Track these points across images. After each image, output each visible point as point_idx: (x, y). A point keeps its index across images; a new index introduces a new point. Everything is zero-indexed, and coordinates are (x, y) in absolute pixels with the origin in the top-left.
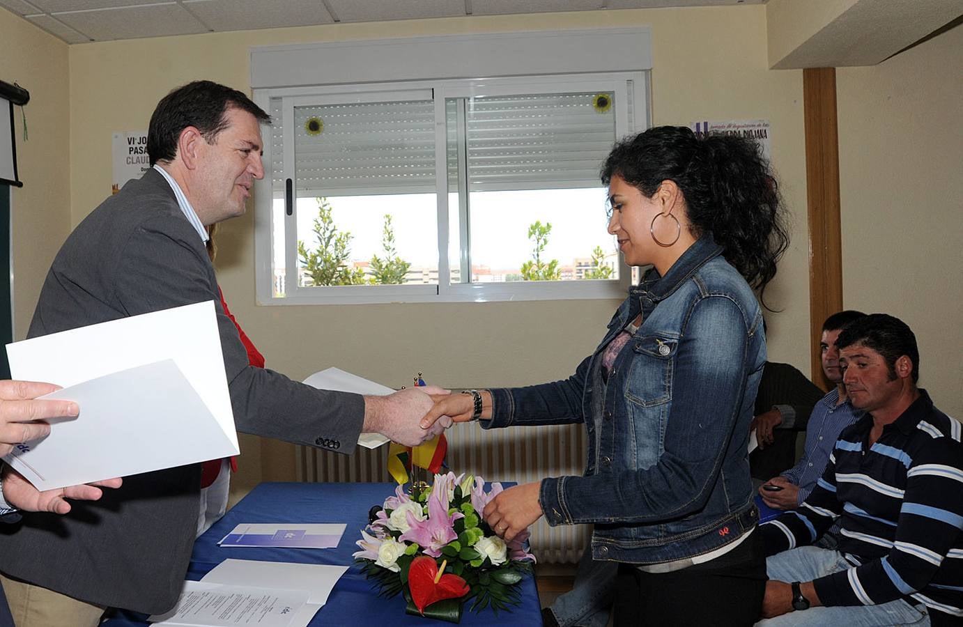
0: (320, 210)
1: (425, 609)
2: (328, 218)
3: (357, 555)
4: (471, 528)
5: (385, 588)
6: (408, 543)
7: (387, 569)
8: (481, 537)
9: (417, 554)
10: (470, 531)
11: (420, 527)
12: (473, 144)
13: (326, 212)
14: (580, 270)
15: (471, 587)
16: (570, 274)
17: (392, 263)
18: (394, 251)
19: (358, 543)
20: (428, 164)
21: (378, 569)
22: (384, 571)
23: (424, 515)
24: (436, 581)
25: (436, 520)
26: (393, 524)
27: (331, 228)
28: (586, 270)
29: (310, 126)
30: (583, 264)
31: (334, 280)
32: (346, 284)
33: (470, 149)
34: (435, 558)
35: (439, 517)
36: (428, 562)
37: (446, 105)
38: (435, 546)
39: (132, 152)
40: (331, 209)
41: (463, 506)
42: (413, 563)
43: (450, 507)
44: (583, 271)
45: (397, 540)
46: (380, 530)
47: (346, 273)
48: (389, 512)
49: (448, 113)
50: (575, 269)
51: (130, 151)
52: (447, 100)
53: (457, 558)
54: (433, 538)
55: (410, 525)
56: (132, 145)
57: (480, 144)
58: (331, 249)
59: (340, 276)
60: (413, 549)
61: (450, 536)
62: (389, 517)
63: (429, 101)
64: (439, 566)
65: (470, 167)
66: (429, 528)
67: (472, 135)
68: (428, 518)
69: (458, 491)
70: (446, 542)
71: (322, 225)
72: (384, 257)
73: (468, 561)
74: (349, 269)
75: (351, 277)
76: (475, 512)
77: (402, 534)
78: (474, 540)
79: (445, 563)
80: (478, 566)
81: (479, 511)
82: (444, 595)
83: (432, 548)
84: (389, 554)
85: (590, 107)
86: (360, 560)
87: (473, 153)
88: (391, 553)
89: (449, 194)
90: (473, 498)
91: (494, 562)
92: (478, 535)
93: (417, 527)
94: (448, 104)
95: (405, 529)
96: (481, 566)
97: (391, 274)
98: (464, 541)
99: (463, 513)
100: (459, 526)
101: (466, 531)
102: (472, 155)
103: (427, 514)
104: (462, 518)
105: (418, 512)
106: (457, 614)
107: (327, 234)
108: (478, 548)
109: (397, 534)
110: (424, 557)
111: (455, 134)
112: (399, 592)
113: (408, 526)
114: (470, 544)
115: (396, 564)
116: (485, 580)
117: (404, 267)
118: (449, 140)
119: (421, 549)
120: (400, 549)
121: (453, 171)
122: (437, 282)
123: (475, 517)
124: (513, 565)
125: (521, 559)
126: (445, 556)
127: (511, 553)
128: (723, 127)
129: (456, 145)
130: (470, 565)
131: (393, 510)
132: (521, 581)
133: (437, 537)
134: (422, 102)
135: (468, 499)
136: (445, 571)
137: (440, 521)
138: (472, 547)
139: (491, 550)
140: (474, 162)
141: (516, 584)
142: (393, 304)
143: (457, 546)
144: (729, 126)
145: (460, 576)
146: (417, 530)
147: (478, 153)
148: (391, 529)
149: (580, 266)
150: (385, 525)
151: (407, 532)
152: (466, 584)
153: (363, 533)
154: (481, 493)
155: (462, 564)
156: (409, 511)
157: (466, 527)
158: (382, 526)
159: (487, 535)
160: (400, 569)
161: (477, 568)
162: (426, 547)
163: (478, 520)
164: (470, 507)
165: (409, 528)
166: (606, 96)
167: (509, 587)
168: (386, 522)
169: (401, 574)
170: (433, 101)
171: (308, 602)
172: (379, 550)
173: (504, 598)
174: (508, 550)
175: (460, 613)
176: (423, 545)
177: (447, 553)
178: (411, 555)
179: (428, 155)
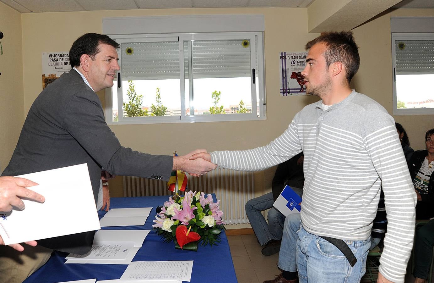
0: (129, 86)
1: (183, 246)
2: (133, 89)
3: (154, 226)
4: (200, 213)
5: (166, 239)
6: (175, 220)
7: (166, 231)
8: (204, 216)
9: (179, 224)
10: (200, 214)
11: (180, 214)
12: (195, 59)
13: (132, 87)
14: (232, 110)
15: (201, 236)
16: (228, 112)
17: (160, 107)
18: (161, 103)
19: (154, 221)
20: (177, 67)
21: (163, 231)
22: (165, 232)
23: (181, 208)
24: (187, 235)
26: (168, 213)
27: (134, 94)
29: (128, 51)
30: (233, 108)
31: (136, 115)
32: (141, 116)
33: (193, 61)
34: (186, 226)
35: (187, 209)
36: (183, 227)
37: (184, 44)
39: (51, 61)
40: (134, 86)
41: (197, 204)
42: (177, 228)
43: (192, 205)
45: (170, 219)
46: (163, 215)
47: (141, 111)
48: (166, 208)
49: (185, 47)
50: (230, 109)
51: (50, 60)
52: (184, 41)
53: (195, 225)
54: (185, 217)
55: (175, 213)
56: (51, 58)
57: (197, 59)
58: (134, 102)
59: (139, 113)
60: (177, 222)
61: (192, 216)
62: (167, 210)
63: (177, 42)
64: (188, 229)
65: (193, 68)
66: (183, 214)
67: (195, 56)
68: (183, 210)
69: (194, 198)
70: (190, 219)
71: (131, 92)
72: (156, 105)
73: (200, 226)
74: (142, 110)
75: (143, 113)
76: (201, 206)
77: (172, 217)
78: (201, 217)
79: (190, 227)
81: (203, 206)
82: (191, 240)
83: (185, 222)
84: (167, 225)
85: (241, 45)
86: (155, 228)
87: (194, 63)
89: (185, 79)
90: (200, 201)
91: (210, 226)
92: (203, 215)
93: (178, 213)
94: (185, 43)
95: (173, 214)
96: (205, 228)
97: (159, 112)
98: (197, 218)
99: (197, 207)
100: (195, 212)
101: (198, 214)
103: (182, 208)
104: (197, 209)
105: (178, 207)
106: (196, 247)
107: (133, 96)
108: (203, 221)
109: (170, 217)
110: (182, 225)
111: (187, 55)
112: (171, 241)
113: (174, 213)
114: (200, 219)
115: (170, 229)
116: (206, 233)
117: (165, 109)
118: (185, 58)
119: (180, 222)
120: (172, 223)
121: (186, 70)
122: (180, 115)
123: (202, 208)
124: (217, 227)
125: (220, 224)
126: (190, 224)
127: (216, 222)
128: (291, 54)
129: (188, 60)
130: (200, 228)
131: (168, 207)
132: (220, 233)
133: (186, 218)
134: (174, 42)
135: (198, 201)
136: (191, 231)
137: (188, 210)
138: (201, 220)
139: (209, 221)
140: (195, 67)
141: (219, 234)
142: (163, 123)
143: (195, 220)
144: (294, 54)
145: (197, 232)
146: (178, 215)
147: (197, 63)
148: (168, 215)
149: (232, 108)
150: (165, 213)
151: (174, 216)
152: (199, 236)
153: (156, 217)
154: (203, 199)
155: (197, 227)
156: (175, 207)
157: (198, 212)
158: (164, 214)
159: (207, 215)
160: (172, 231)
161: (203, 229)
162: (183, 222)
163: (202, 209)
164: (199, 204)
165: (175, 214)
166: (247, 41)
167: (216, 236)
168: (165, 212)
169: (172, 233)
170: (178, 42)
171: (134, 246)
172: (163, 224)
173: (214, 240)
174: (215, 221)
175: (197, 248)
176: (181, 221)
177: (191, 223)
178: (176, 225)
179: (176, 63)
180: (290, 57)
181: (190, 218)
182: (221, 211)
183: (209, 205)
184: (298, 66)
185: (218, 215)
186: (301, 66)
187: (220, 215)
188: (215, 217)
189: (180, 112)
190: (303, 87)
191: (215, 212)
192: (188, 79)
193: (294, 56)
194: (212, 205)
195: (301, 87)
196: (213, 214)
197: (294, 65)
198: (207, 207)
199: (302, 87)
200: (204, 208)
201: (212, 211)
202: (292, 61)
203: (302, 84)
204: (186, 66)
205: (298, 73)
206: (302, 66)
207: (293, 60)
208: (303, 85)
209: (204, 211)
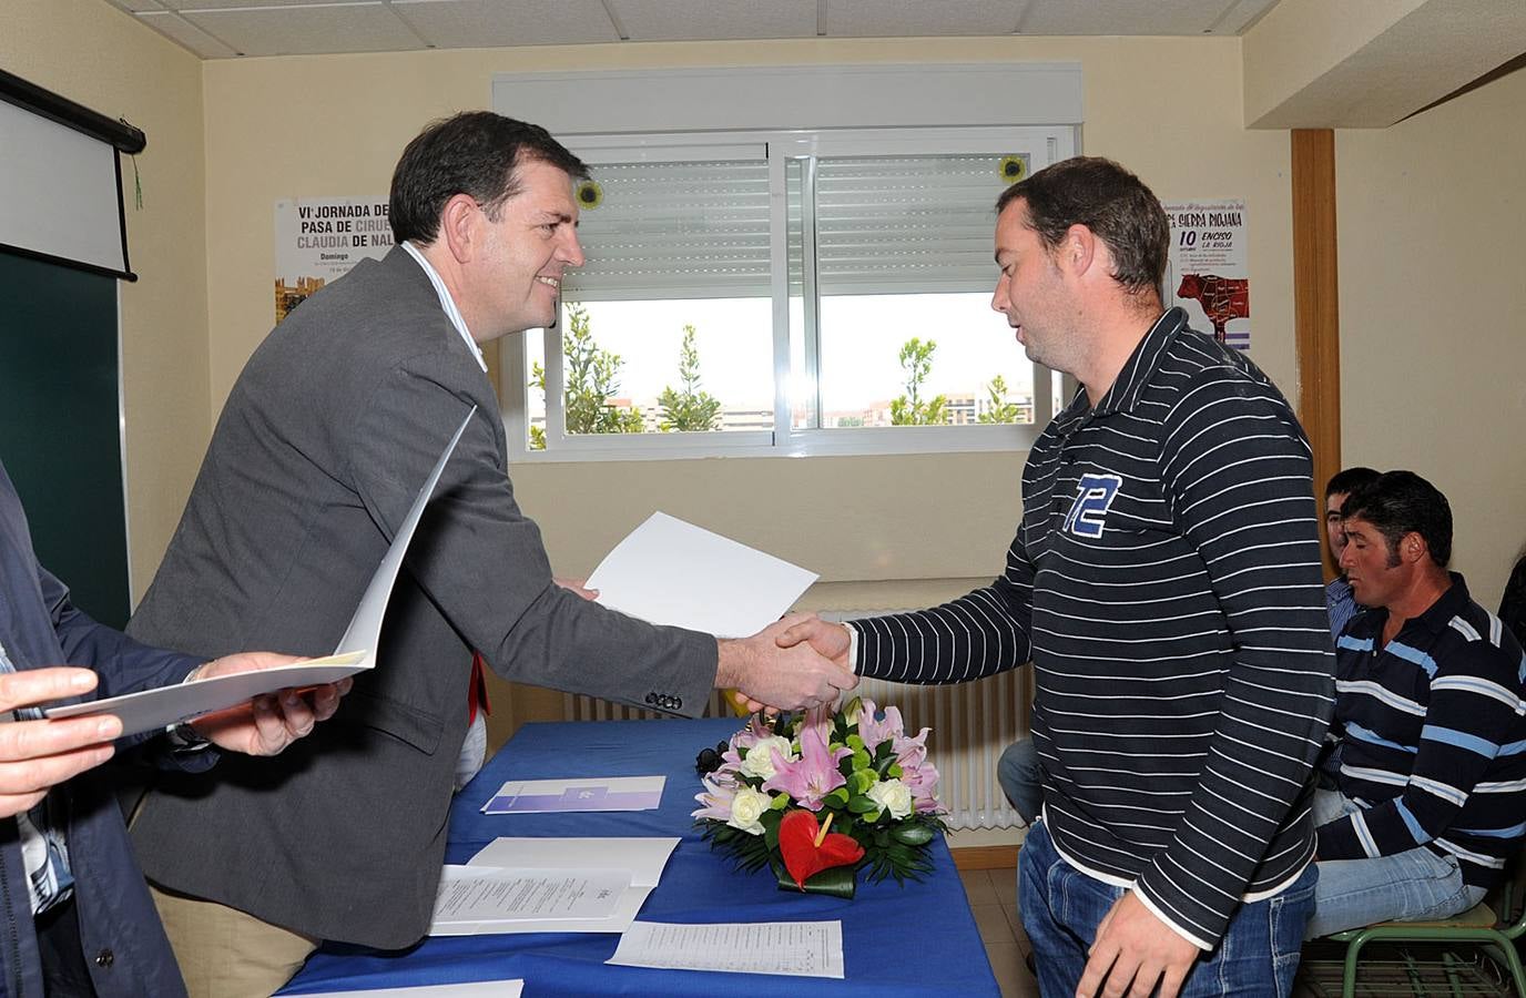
1: (805, 882)
2: (585, 332)
3: (698, 814)
4: (860, 770)
5: (744, 860)
6: (774, 793)
7: (742, 831)
8: (876, 782)
9: (787, 808)
10: (861, 773)
11: (790, 770)
12: (826, 226)
13: (581, 323)
15: (866, 850)
17: (693, 399)
18: (697, 382)
19: (699, 797)
20: (760, 254)
21: (725, 835)
22: (741, 835)
23: (793, 754)
24: (817, 844)
25: (811, 761)
26: (750, 768)
27: (589, 349)
28: (959, 412)
30: (954, 403)
31: (595, 426)
32: (614, 432)
33: (820, 233)
34: (814, 812)
35: (816, 755)
36: (805, 817)
37: (786, 169)
38: (814, 797)
39: (307, 230)
40: (588, 318)
41: (850, 739)
42: (784, 820)
43: (832, 741)
44: (955, 413)
45: (759, 790)
46: (730, 778)
47: (614, 415)
48: (742, 753)
49: (789, 179)
51: (304, 228)
52: (789, 160)
53: (845, 811)
54: (810, 785)
55: (776, 768)
56: (306, 219)
57: (835, 225)
58: (589, 379)
59: (605, 420)
60: (782, 801)
61: (833, 781)
62: (743, 758)
63: (761, 162)
64: (821, 823)
65: (821, 259)
66: (801, 773)
67: (825, 212)
68: (801, 758)
70: (827, 790)
71: (575, 343)
72: (681, 390)
73: (860, 815)
74: (617, 410)
75: (621, 422)
76: (865, 748)
77: (764, 782)
78: (867, 785)
79: (830, 818)
80: (874, 821)
81: (872, 746)
82: (830, 862)
83: (808, 798)
84: (748, 810)
85: (995, 175)
86: (702, 822)
87: (825, 239)
88: (752, 809)
89: (791, 299)
90: (861, 728)
91: (894, 815)
92: (871, 778)
93: (784, 771)
94: (789, 167)
95: (769, 774)
96: (878, 821)
97: (689, 416)
98: (853, 788)
99: (850, 748)
100: (845, 766)
101: (856, 774)
102: (824, 242)
103: (800, 753)
104: (851, 756)
105: (785, 749)
106: (850, 886)
107: (584, 357)
108: (872, 795)
109: (757, 782)
110: (800, 811)
111: (799, 210)
112: (764, 864)
113: (772, 769)
114: (861, 791)
115: (759, 823)
116: (883, 841)
117: (712, 406)
118: (790, 220)
119: (793, 802)
120: (763, 803)
121: (795, 265)
122: (773, 429)
123: (867, 754)
124: (918, 819)
125: (929, 810)
126: (828, 808)
127: (916, 802)
128: (1182, 208)
129: (801, 227)
130: (862, 820)
131: (748, 749)
132: (931, 841)
133: (815, 784)
134: (751, 162)
135: (855, 729)
136: (829, 831)
137: (818, 761)
138: (864, 795)
139: (891, 798)
140: (826, 252)
141: (925, 845)
142: (707, 459)
143: (844, 795)
144: (1190, 207)
145: (850, 835)
146: (786, 775)
147: (834, 239)
148: (748, 775)
149: (951, 406)
150: (737, 770)
151: (772, 778)
152: (859, 847)
153: (707, 783)
154: (871, 723)
155: (849, 819)
156: (774, 748)
157: (854, 768)
158: (732, 772)
159: (884, 778)
160: (764, 830)
161: (872, 824)
162: (801, 798)
163: (869, 758)
164: (859, 740)
165: (775, 773)
166: (1017, 160)
167: (917, 849)
168: (739, 767)
169: (766, 836)
170: (767, 161)
171: (633, 885)
172: (731, 806)
173: (911, 864)
174: (913, 798)
175: (855, 886)
176: (795, 796)
177: (830, 803)
178: (779, 811)
179: (758, 241)
180: (1177, 217)
181: (825, 789)
182: (933, 767)
183: (889, 742)
184: (1206, 253)
185: (923, 779)
186: (1216, 253)
187: (931, 780)
188: (911, 785)
189: (771, 419)
190: (1222, 330)
191: (914, 768)
192: (802, 298)
193: (1193, 216)
194: (902, 744)
195: (1217, 329)
196: (907, 776)
197: (1190, 249)
198: (885, 749)
199: (1219, 328)
200: (874, 754)
201: (901, 765)
202: (1184, 233)
203: (1220, 317)
204: (794, 251)
205: (1205, 277)
206: (1221, 253)
207: (1188, 230)
208: (1222, 324)
209: (874, 766)
